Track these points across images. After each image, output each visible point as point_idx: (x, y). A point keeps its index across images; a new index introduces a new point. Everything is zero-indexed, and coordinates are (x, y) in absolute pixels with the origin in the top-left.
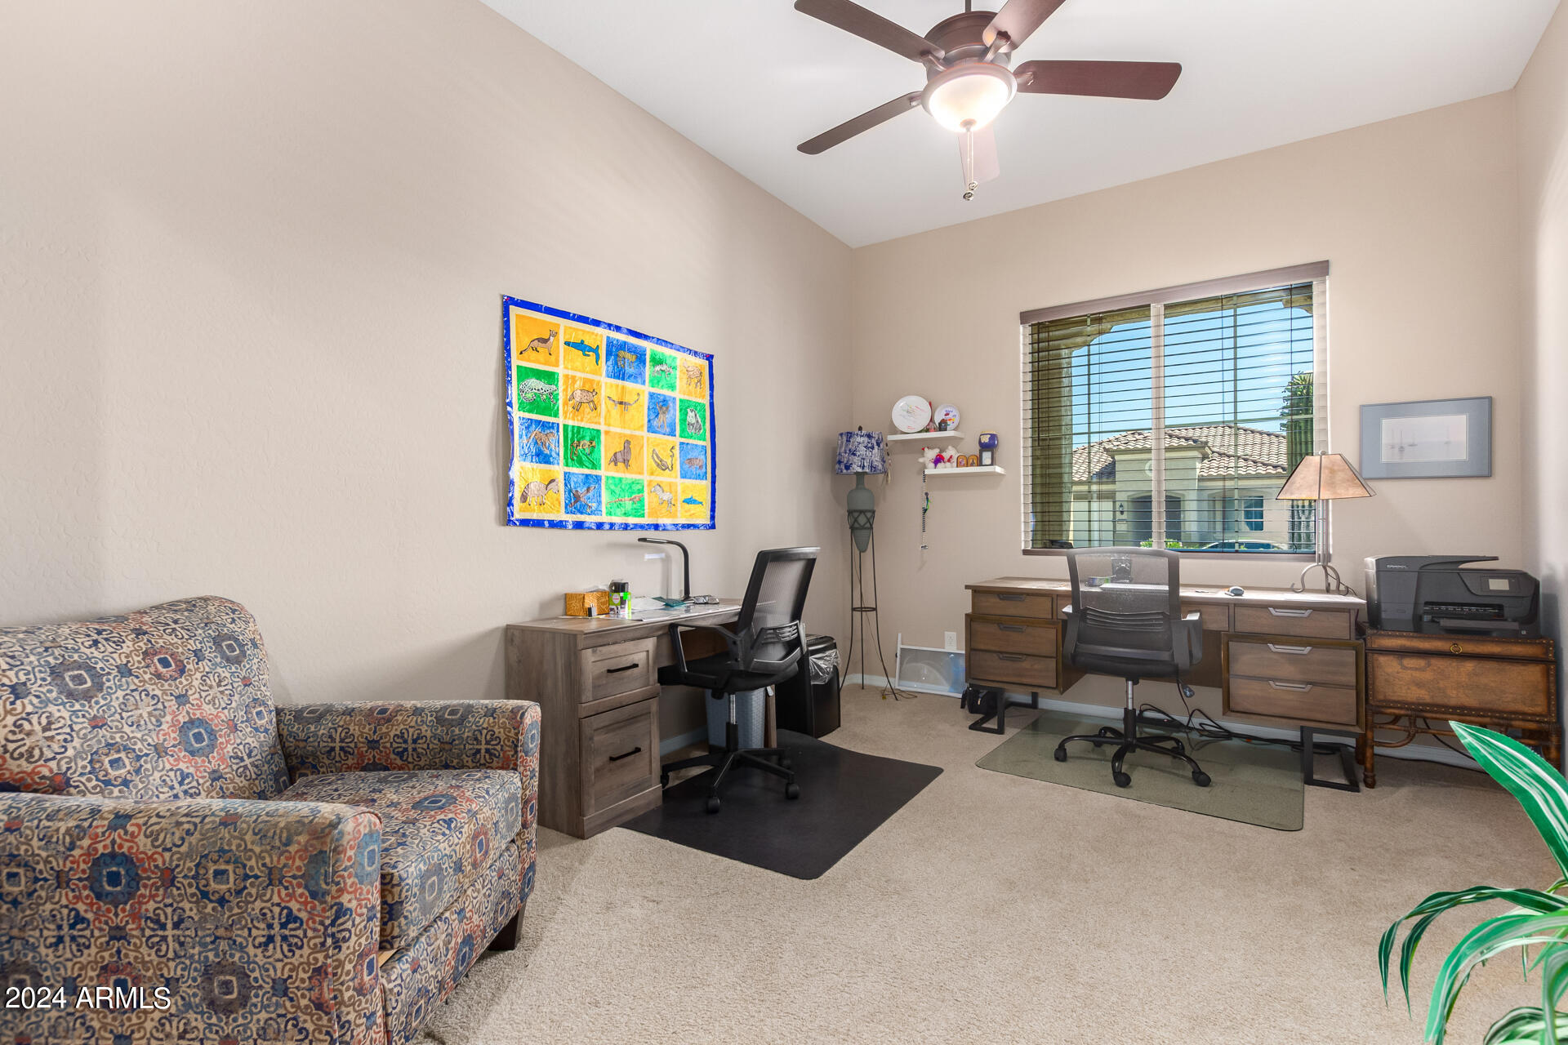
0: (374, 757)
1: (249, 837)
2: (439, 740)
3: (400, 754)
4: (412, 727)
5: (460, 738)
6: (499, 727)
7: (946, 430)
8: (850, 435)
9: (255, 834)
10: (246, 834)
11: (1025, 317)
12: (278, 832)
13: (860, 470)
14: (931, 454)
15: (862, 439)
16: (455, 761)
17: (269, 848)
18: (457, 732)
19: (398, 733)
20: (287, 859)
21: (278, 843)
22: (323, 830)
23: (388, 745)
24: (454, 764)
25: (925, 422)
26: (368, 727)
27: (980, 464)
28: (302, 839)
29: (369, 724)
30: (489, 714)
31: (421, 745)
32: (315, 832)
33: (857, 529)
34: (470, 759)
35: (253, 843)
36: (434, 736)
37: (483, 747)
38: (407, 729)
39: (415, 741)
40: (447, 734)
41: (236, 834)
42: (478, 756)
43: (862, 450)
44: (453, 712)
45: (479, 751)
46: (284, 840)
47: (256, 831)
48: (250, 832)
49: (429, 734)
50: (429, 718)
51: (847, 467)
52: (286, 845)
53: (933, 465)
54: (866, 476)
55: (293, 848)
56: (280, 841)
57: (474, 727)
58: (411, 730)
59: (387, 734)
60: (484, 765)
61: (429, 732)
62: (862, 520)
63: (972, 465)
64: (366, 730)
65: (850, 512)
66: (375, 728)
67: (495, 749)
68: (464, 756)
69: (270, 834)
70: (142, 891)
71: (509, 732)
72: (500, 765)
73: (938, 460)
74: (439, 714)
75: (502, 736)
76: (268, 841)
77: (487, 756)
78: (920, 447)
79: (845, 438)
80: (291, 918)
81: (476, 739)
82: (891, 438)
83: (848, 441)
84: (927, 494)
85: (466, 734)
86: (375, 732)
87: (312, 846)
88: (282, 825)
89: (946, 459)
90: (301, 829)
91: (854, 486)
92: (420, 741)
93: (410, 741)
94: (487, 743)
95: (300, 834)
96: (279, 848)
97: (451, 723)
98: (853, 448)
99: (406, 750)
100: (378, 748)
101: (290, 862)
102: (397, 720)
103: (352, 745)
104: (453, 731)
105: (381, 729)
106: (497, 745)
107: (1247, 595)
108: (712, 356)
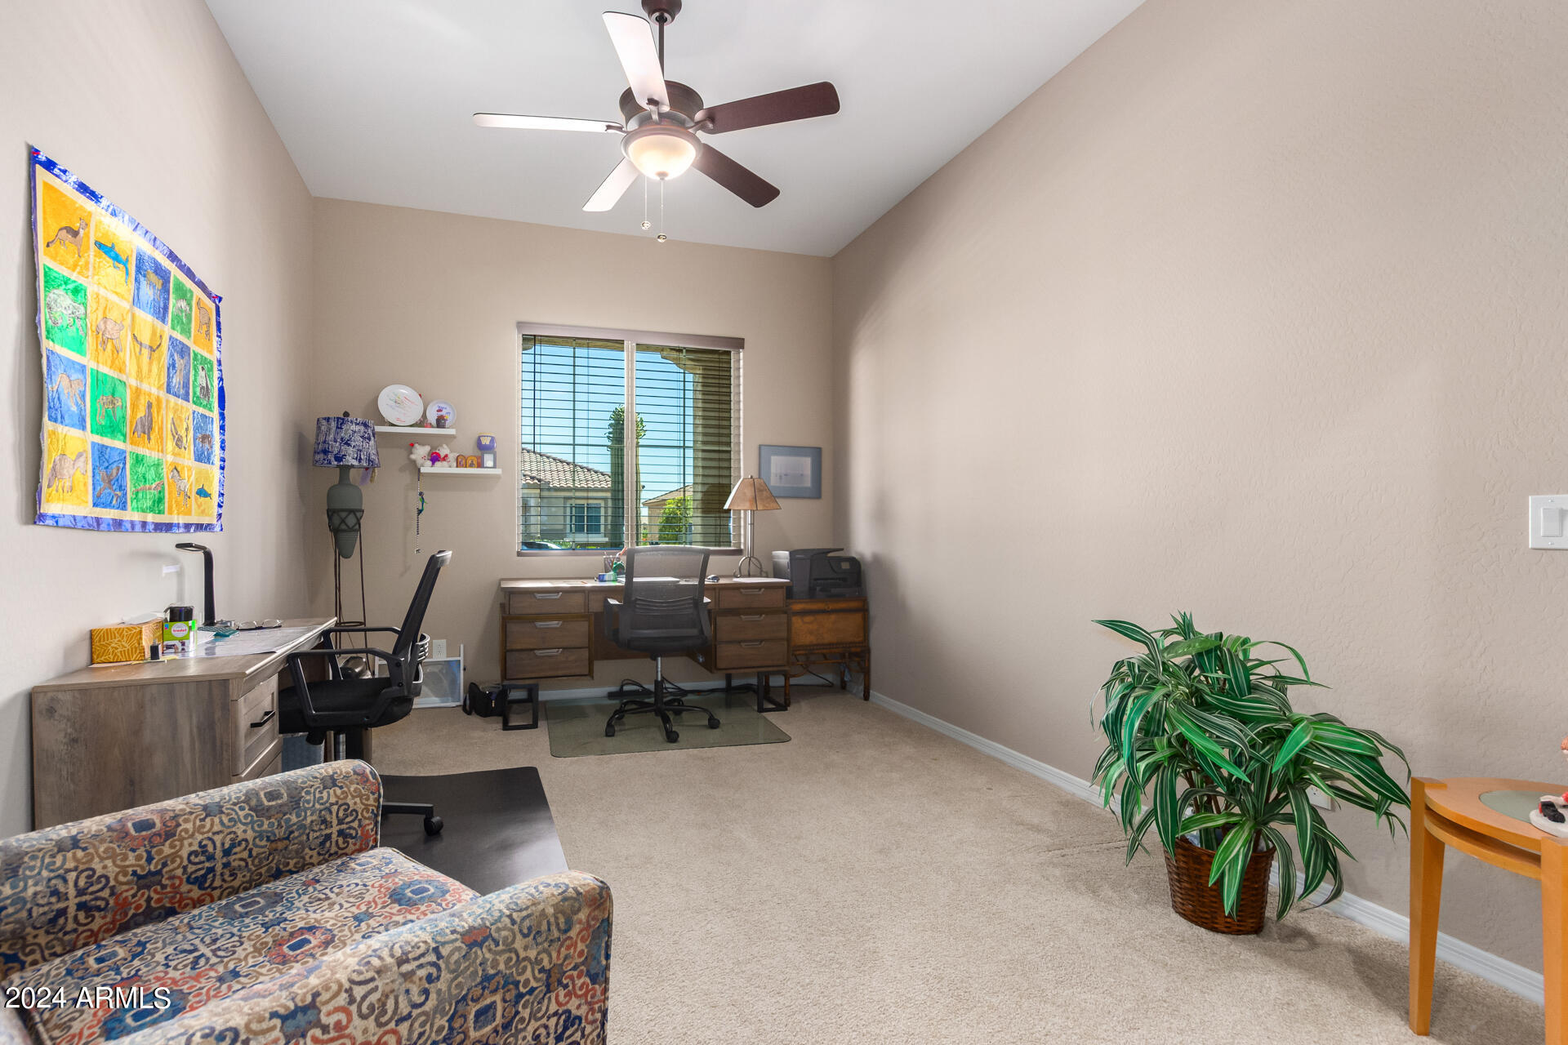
0: (149, 899)
1: (519, 944)
2: (268, 839)
3: (200, 882)
4: (218, 833)
5: (302, 827)
6: (353, 797)
7: (443, 427)
8: (342, 421)
9: (525, 936)
10: (513, 941)
11: (520, 325)
12: (552, 920)
13: (355, 463)
14: (421, 452)
15: (357, 428)
16: (292, 862)
17: (546, 945)
18: (294, 819)
19: (195, 848)
20: (568, 948)
21: (556, 934)
22: (600, 894)
23: (179, 872)
24: (291, 866)
25: (416, 417)
26: (131, 855)
27: (480, 465)
28: (582, 916)
29: (133, 850)
30: (329, 783)
31: (240, 853)
32: (594, 900)
33: (344, 531)
34: (315, 853)
35: (526, 948)
36: (260, 836)
37: (335, 830)
38: (210, 839)
39: (227, 853)
40: (280, 826)
41: (501, 947)
42: (328, 844)
43: (357, 441)
44: (272, 796)
45: (328, 837)
46: (562, 926)
47: (525, 931)
48: (519, 936)
49: (250, 835)
50: (241, 813)
51: (339, 458)
52: (566, 931)
53: (430, 463)
54: (352, 470)
55: (573, 933)
56: (559, 929)
57: (317, 806)
58: (218, 839)
59: (173, 857)
60: (336, 853)
61: (250, 832)
62: (351, 521)
63: (471, 466)
64: (131, 859)
65: (331, 513)
66: (149, 853)
67: (350, 828)
68: (307, 850)
69: (544, 927)
71: (368, 799)
72: (357, 847)
73: (435, 458)
74: (254, 803)
75: (360, 807)
76: (544, 936)
77: (341, 840)
78: (410, 443)
79: (333, 424)
80: (570, 1021)
81: (324, 821)
82: (379, 429)
83: (339, 428)
84: (421, 494)
85: (309, 819)
86: (150, 859)
87: (593, 919)
88: (550, 911)
89: (442, 456)
90: (577, 905)
91: (336, 480)
92: (237, 849)
93: (219, 854)
94: (340, 822)
95: (579, 910)
96: (559, 939)
97: (282, 811)
98: (347, 437)
99: (211, 870)
100: (159, 883)
101: (572, 951)
102: (186, 831)
103: (106, 893)
104: (289, 820)
105: (160, 852)
106: (353, 821)
107: (722, 581)
108: (220, 299)
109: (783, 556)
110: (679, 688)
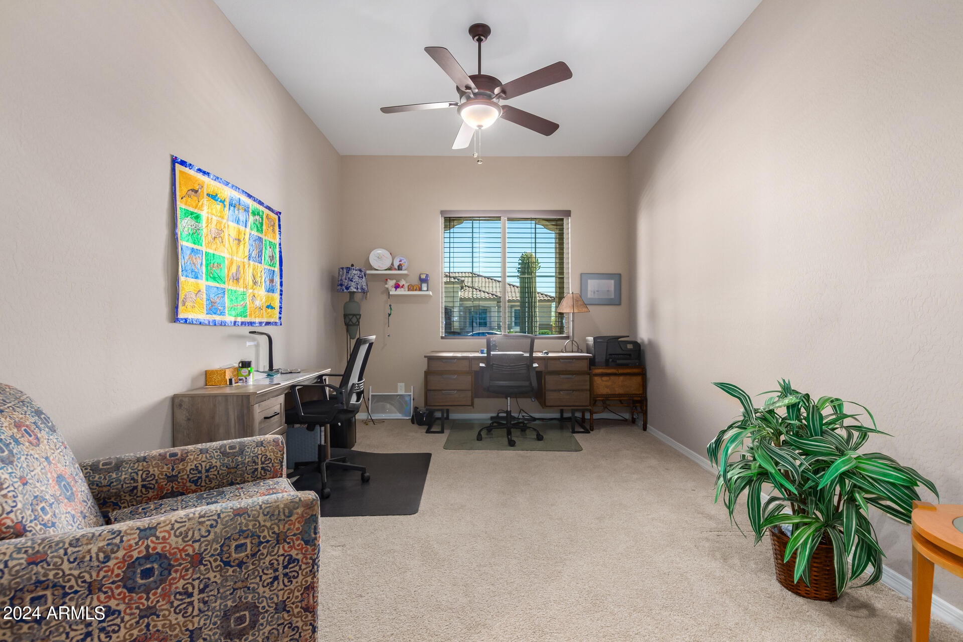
0: (172, 487)
1: (261, 518)
2: (227, 467)
3: (195, 482)
4: (204, 461)
5: (243, 463)
6: (270, 452)
7: (401, 270)
8: (348, 269)
9: (265, 515)
10: (258, 517)
11: (442, 212)
12: (281, 510)
13: (355, 290)
14: (391, 283)
15: (356, 272)
16: (239, 479)
17: (276, 521)
18: (240, 459)
19: (193, 467)
20: (290, 525)
21: (283, 517)
22: (312, 502)
23: (186, 477)
24: (238, 481)
25: (388, 265)
26: (165, 467)
27: (420, 290)
28: (300, 511)
29: (167, 465)
30: (260, 444)
31: (213, 472)
32: (307, 505)
33: (351, 325)
34: (250, 476)
35: (265, 521)
36: (223, 465)
37: (260, 466)
38: (200, 464)
39: (207, 471)
40: (232, 461)
41: (251, 518)
42: (256, 473)
43: (356, 279)
44: (231, 448)
45: (256, 469)
46: (287, 514)
47: (266, 513)
48: (261, 515)
49: (218, 464)
50: (216, 454)
51: (347, 288)
52: (289, 517)
53: (394, 289)
54: (355, 294)
55: (293, 518)
56: (285, 516)
57: (252, 454)
58: (204, 464)
59: (183, 470)
60: (260, 478)
61: (218, 463)
62: (354, 320)
63: (416, 290)
64: (165, 469)
65: (345, 316)
66: (173, 467)
67: (268, 466)
68: (246, 474)
69: (276, 513)
70: (174, 575)
71: (277, 454)
72: (271, 476)
73: (397, 286)
74: (222, 450)
75: (273, 457)
76: (276, 517)
77: (263, 472)
78: (386, 278)
79: (345, 271)
80: (292, 560)
81: (254, 462)
82: (368, 272)
83: (347, 272)
84: (390, 306)
85: (247, 460)
86: (173, 470)
87: (306, 514)
88: (282, 506)
89: (401, 285)
90: (297, 505)
91: (348, 300)
92: (212, 470)
93: (203, 471)
94: (263, 463)
95: (298, 508)
96: (284, 520)
97: (234, 455)
98: (351, 277)
99: (200, 478)
100: (177, 481)
101: (292, 526)
102: (190, 459)
103: (153, 482)
104: (237, 459)
105: (178, 467)
106: (269, 463)
107: (550, 355)
108: (280, 213)
109: (590, 339)
110: (531, 417)
